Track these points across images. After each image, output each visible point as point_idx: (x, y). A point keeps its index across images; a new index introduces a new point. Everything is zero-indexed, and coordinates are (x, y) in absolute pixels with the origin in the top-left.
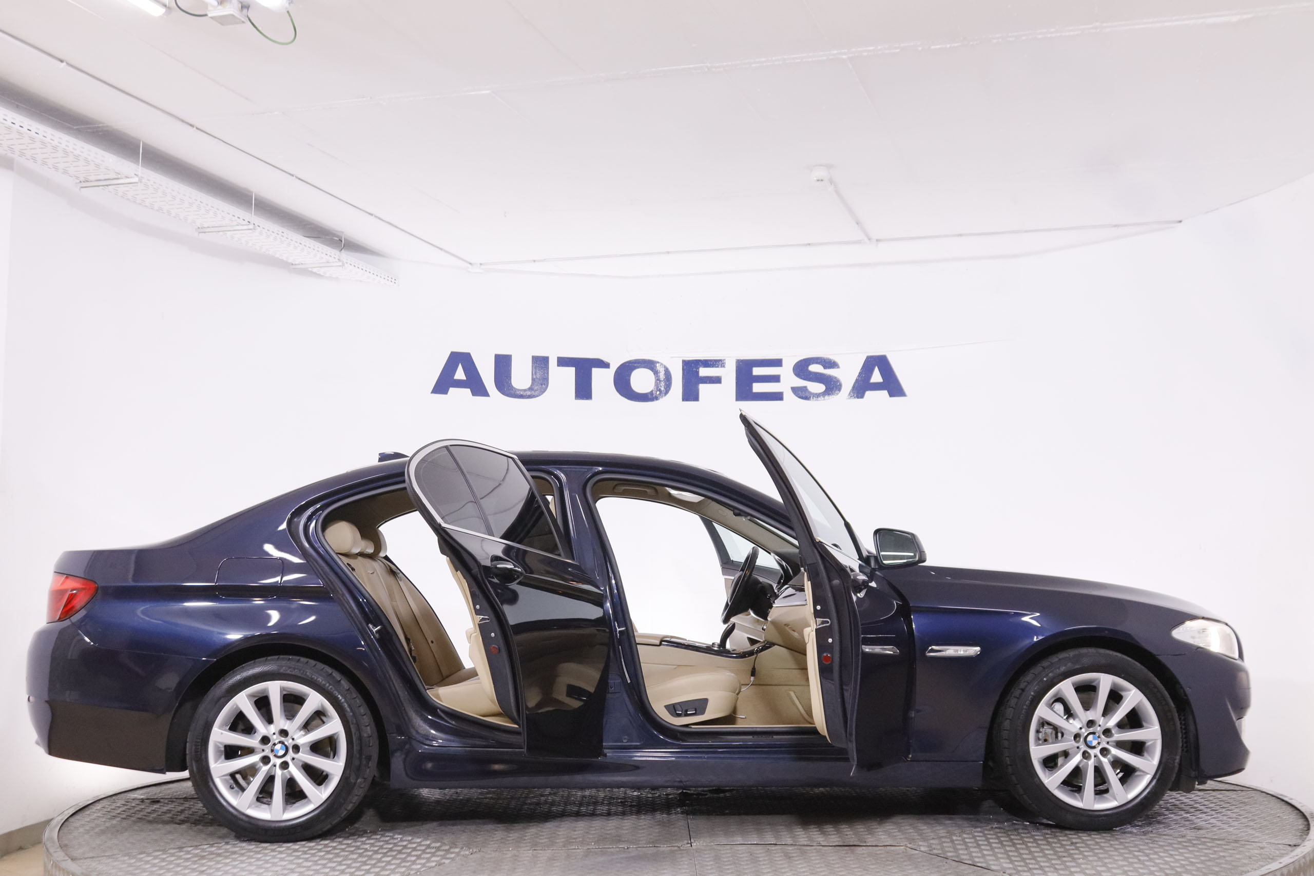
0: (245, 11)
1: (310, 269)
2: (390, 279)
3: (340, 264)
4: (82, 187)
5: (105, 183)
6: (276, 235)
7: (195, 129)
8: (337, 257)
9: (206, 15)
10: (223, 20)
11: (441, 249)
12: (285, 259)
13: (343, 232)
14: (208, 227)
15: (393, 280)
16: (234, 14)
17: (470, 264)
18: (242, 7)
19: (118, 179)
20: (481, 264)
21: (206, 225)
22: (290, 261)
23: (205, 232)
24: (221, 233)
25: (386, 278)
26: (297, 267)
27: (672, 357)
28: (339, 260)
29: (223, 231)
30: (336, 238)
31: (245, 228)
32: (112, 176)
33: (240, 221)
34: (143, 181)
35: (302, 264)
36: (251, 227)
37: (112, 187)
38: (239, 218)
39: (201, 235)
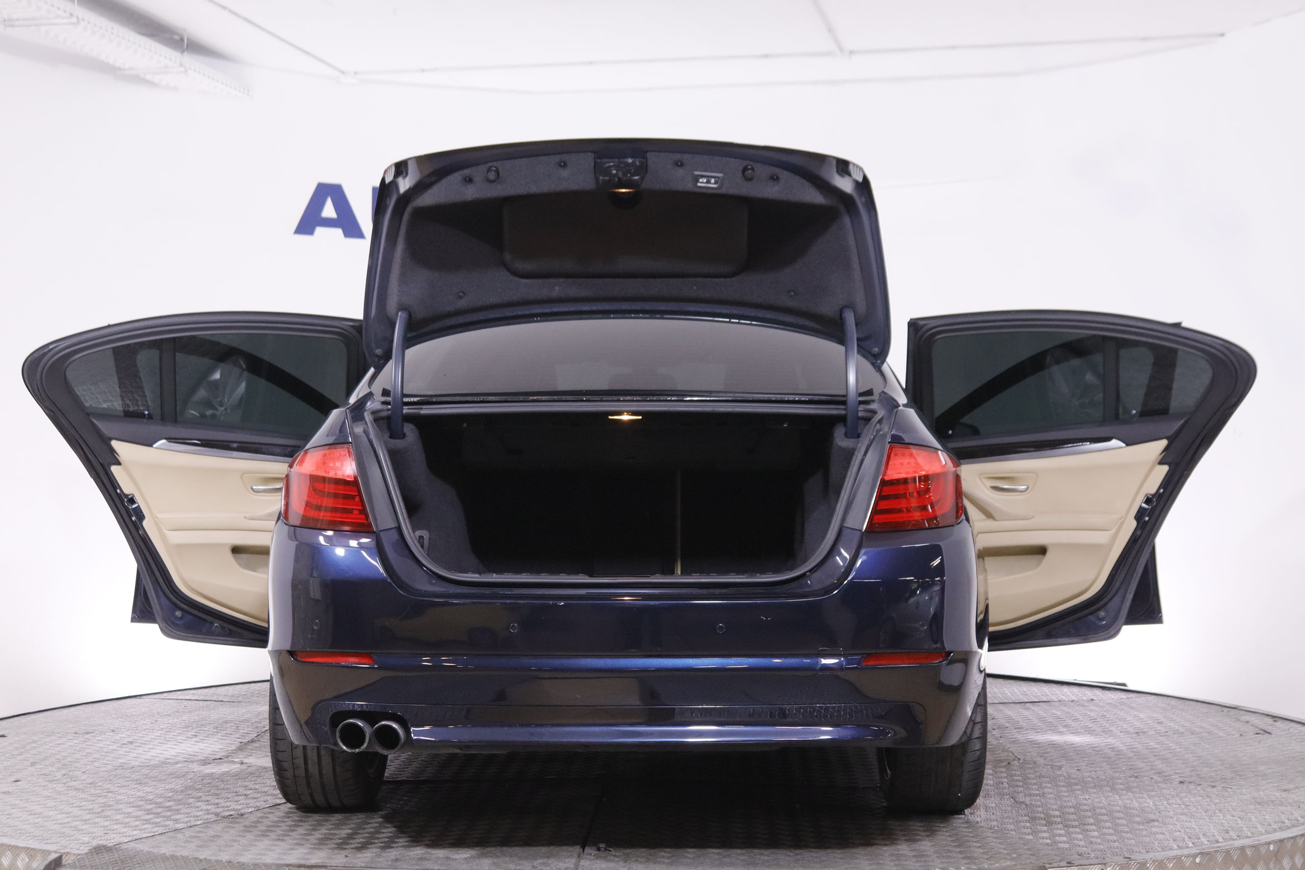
1: (141, 76)
3: (182, 69)
6: (104, 33)
8: (178, 62)
12: (111, 62)
13: (187, 30)
14: (18, 20)
15: (246, 91)
17: (343, 72)
20: (355, 73)
22: (118, 65)
23: (13, 26)
24: (34, 27)
25: (237, 88)
26: (126, 72)
28: (181, 65)
29: (36, 25)
30: (177, 37)
31: (66, 21)
33: (60, 13)
35: (133, 69)
36: (74, 20)
38: (59, 8)
39: (8, 30)
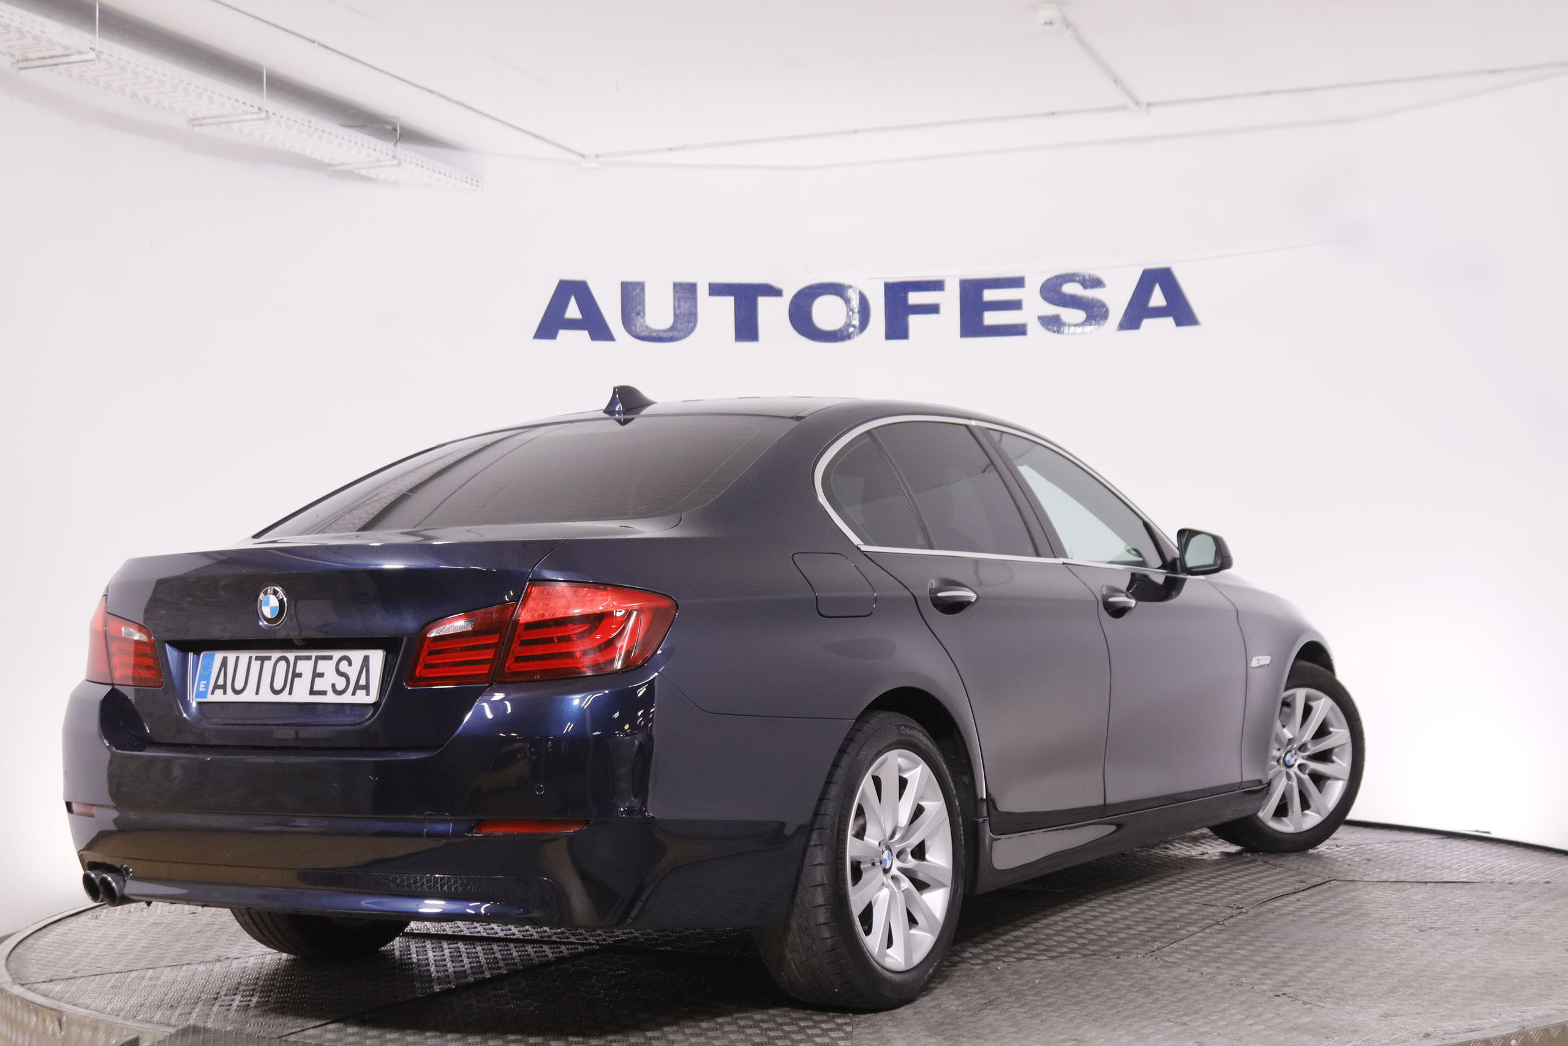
1: (356, 171)
2: (469, 180)
3: (396, 162)
4: (21, 69)
5: (52, 62)
6: (302, 126)
8: (391, 153)
11: (538, 137)
12: (319, 158)
13: (398, 118)
14: (205, 118)
15: (474, 182)
17: (583, 156)
19: (68, 55)
20: (597, 156)
21: (201, 116)
22: (326, 160)
23: (201, 125)
24: (224, 126)
25: (465, 179)
26: (338, 168)
27: (869, 279)
28: (394, 157)
29: (227, 123)
30: (388, 127)
31: (255, 116)
32: (60, 51)
33: (247, 108)
34: (103, 57)
35: (344, 164)
36: (263, 115)
37: (61, 68)
38: (244, 103)
39: (197, 129)
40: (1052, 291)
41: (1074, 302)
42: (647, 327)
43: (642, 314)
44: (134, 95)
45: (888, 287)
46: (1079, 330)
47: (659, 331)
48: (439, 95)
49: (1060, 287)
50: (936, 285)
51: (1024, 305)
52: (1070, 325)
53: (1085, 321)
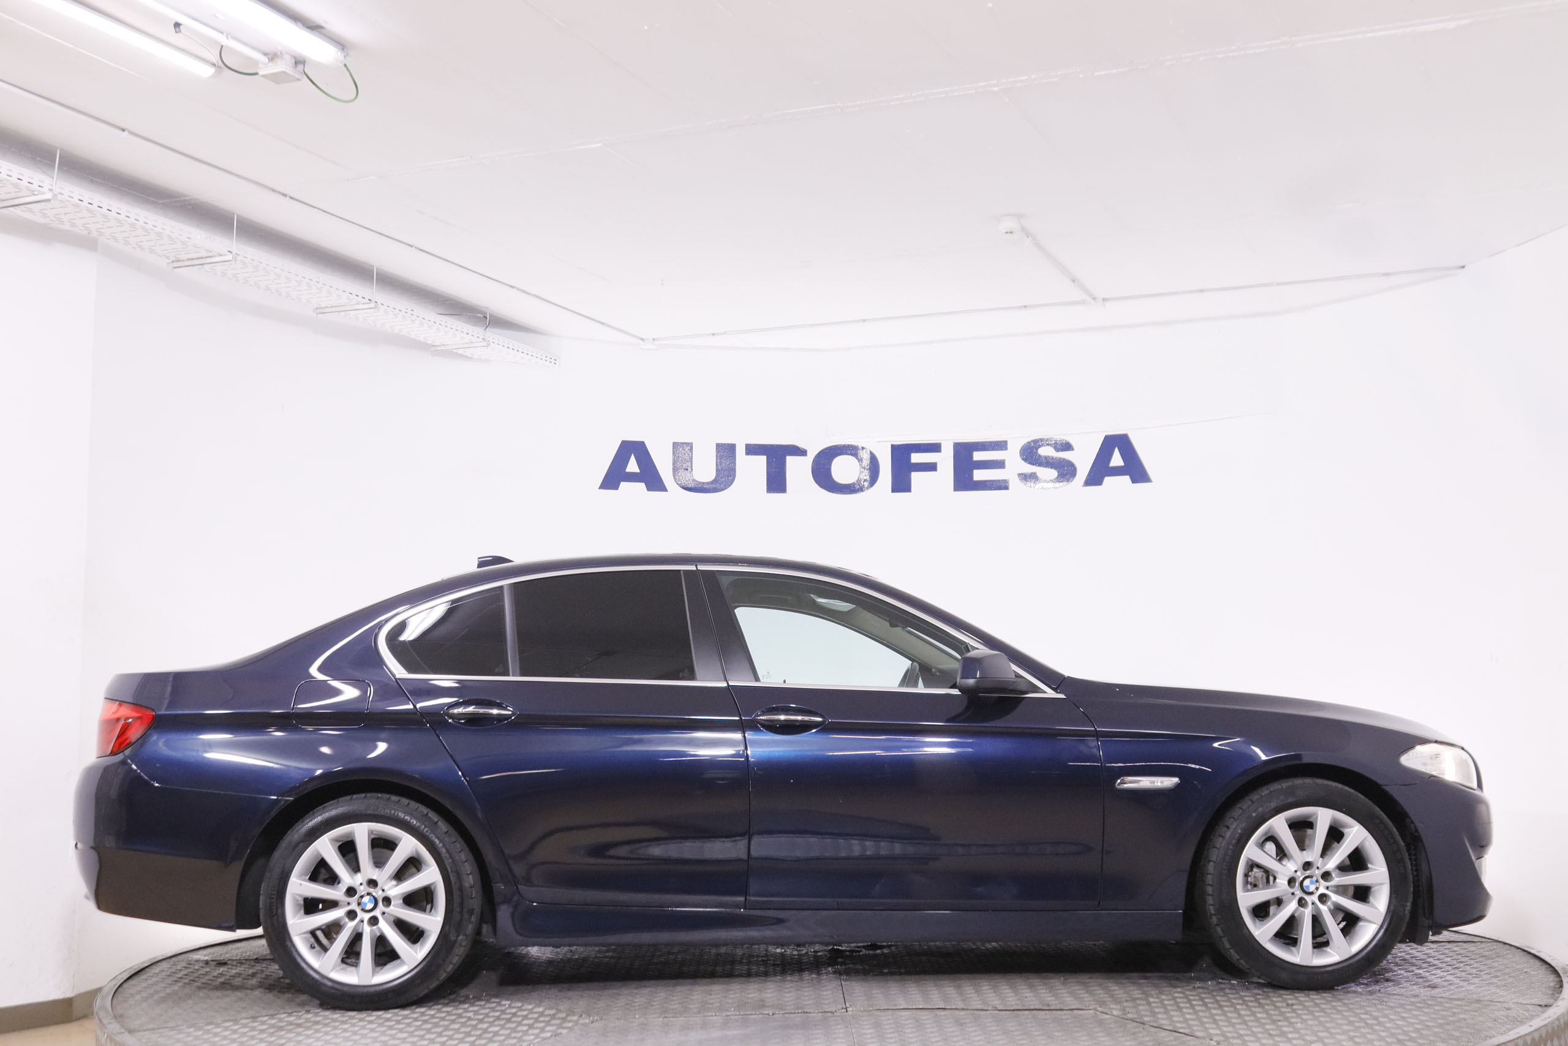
0: (300, 67)
1: (454, 351)
2: (548, 359)
3: (486, 343)
4: (175, 268)
5: (199, 262)
6: (405, 314)
7: (288, 198)
8: (481, 337)
9: (256, 74)
10: (278, 78)
11: (602, 323)
12: (423, 340)
13: (487, 308)
14: (326, 307)
15: (553, 361)
16: (287, 71)
17: (642, 339)
18: (296, 63)
19: (210, 257)
20: (654, 339)
21: (323, 306)
22: (429, 342)
23: (325, 313)
24: (343, 313)
25: (544, 358)
26: (439, 348)
27: (879, 442)
28: (484, 339)
29: (344, 311)
30: (480, 315)
31: (366, 306)
32: (204, 254)
33: (360, 299)
34: (239, 258)
35: (444, 345)
36: (372, 305)
37: (207, 267)
38: (357, 296)
39: (319, 315)
40: (1030, 453)
41: (1048, 463)
42: (694, 480)
43: (689, 469)
44: (268, 289)
45: (895, 449)
46: (1051, 485)
47: (703, 483)
48: (518, 289)
49: (1037, 450)
50: (935, 448)
51: (1007, 463)
52: (1045, 481)
53: (1057, 478)
